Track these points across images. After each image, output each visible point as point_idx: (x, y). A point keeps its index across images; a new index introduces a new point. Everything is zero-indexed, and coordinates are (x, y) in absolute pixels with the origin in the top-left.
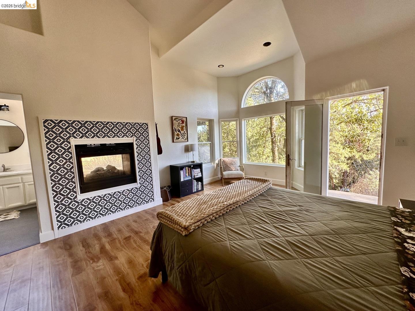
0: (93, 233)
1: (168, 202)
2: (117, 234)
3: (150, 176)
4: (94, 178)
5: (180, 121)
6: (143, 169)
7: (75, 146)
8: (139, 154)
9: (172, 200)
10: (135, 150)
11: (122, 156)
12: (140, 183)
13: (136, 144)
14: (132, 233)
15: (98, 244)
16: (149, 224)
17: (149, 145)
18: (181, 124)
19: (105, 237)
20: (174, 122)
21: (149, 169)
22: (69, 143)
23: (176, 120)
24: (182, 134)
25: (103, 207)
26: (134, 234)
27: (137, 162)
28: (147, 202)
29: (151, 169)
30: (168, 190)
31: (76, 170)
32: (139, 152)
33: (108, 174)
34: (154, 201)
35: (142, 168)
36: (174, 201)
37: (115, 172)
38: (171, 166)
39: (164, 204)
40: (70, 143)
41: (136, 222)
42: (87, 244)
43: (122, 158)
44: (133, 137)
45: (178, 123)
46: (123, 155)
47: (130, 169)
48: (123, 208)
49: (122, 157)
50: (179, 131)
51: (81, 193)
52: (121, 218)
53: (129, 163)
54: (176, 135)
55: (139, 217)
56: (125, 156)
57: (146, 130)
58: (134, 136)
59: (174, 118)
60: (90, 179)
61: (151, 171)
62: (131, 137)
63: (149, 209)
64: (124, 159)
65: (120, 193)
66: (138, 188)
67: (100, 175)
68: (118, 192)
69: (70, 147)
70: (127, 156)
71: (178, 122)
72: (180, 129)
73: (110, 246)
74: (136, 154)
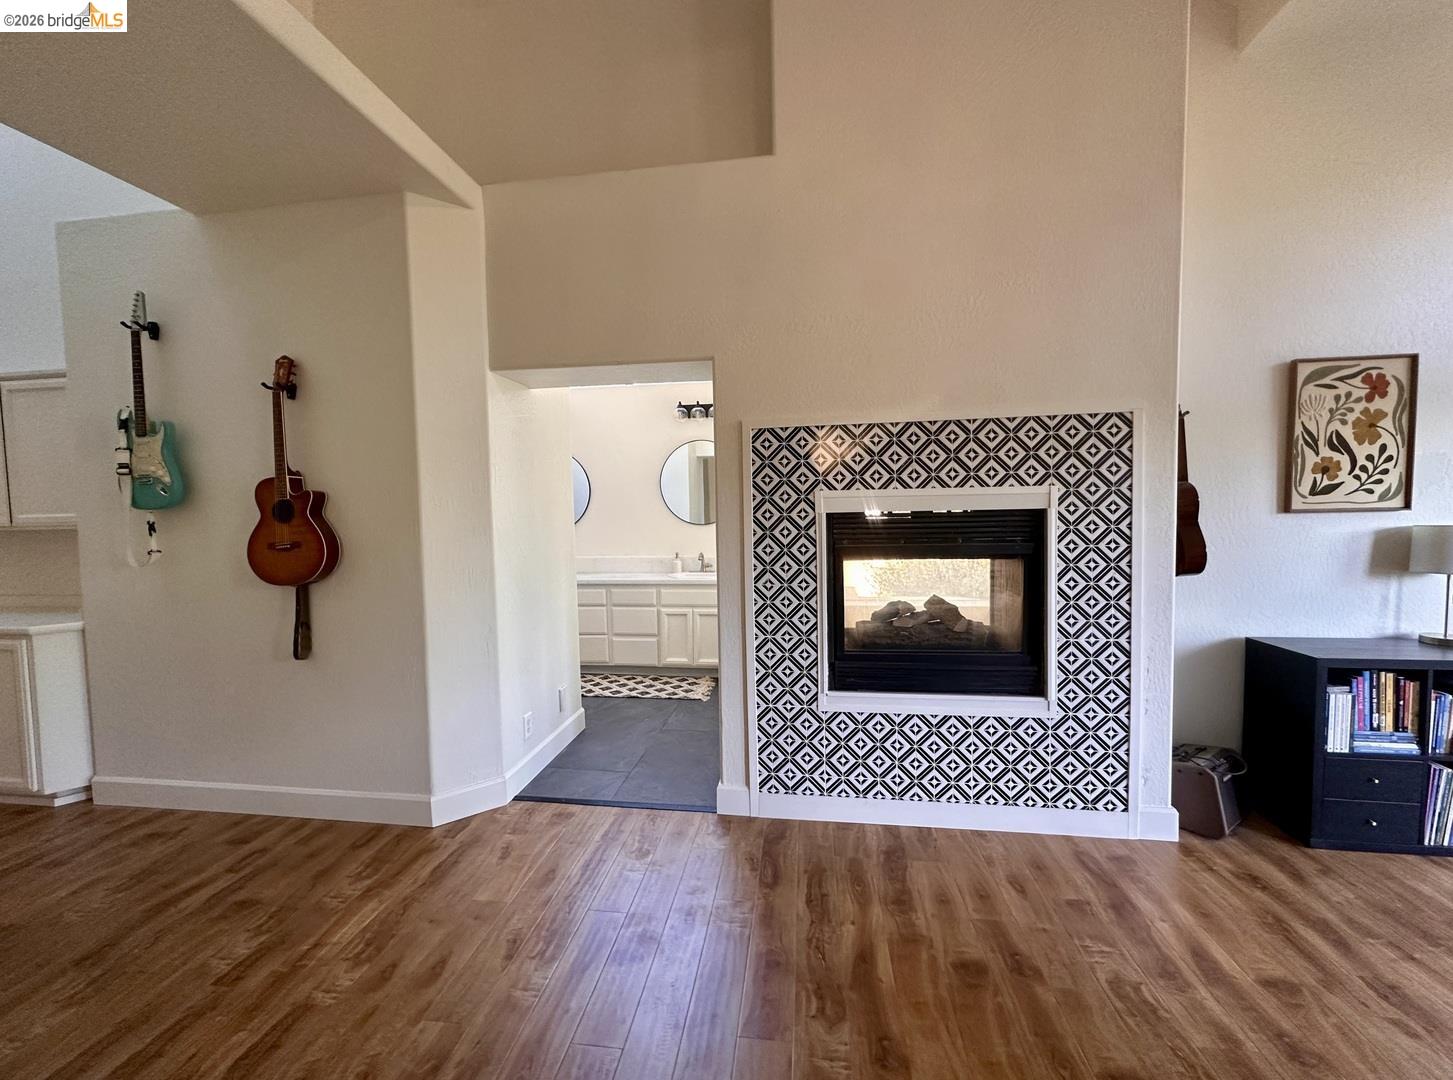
0: (850, 854)
1: (1217, 843)
2: (929, 915)
3: (1120, 677)
4: (878, 641)
5: (1357, 381)
6: (1082, 640)
7: (829, 516)
8: (1069, 565)
9: (1245, 841)
10: (1053, 547)
11: (992, 565)
12: (1061, 704)
13: (1062, 518)
14: (993, 951)
15: (853, 923)
16: (1088, 942)
17: (1130, 526)
18: (1358, 400)
19: (884, 902)
20: (1308, 393)
21: (1118, 645)
22: (812, 506)
23: (1327, 381)
24: (1361, 461)
25: (897, 763)
26: (1003, 965)
27: (1054, 602)
28: (1091, 805)
29: (1126, 646)
30: (1221, 780)
31: (822, 602)
32: (1071, 556)
33: (928, 632)
34: (1126, 810)
35: (1078, 634)
36: (1260, 852)
37: (957, 629)
38: (1249, 641)
39: (1184, 849)
40: (814, 504)
41: (1022, 890)
42: (824, 896)
43: (992, 577)
44: (1049, 481)
45: (1337, 398)
46: (997, 562)
47: (1021, 629)
48: (972, 793)
49: (992, 571)
50: (1339, 444)
51: (830, 689)
52: (962, 831)
53: (1019, 600)
54: (1309, 466)
55: (1038, 868)
56: (1003, 569)
57: (1121, 450)
58: (1052, 480)
59: (1304, 372)
60: (867, 641)
61: (1128, 654)
62: (1040, 482)
63: (1093, 840)
64: (997, 582)
65: (965, 724)
66: (1050, 724)
67: (898, 634)
68: (960, 719)
69: (813, 522)
70: (1014, 569)
71: (1334, 392)
72: (1348, 434)
73: (893, 964)
74: (1054, 565)
